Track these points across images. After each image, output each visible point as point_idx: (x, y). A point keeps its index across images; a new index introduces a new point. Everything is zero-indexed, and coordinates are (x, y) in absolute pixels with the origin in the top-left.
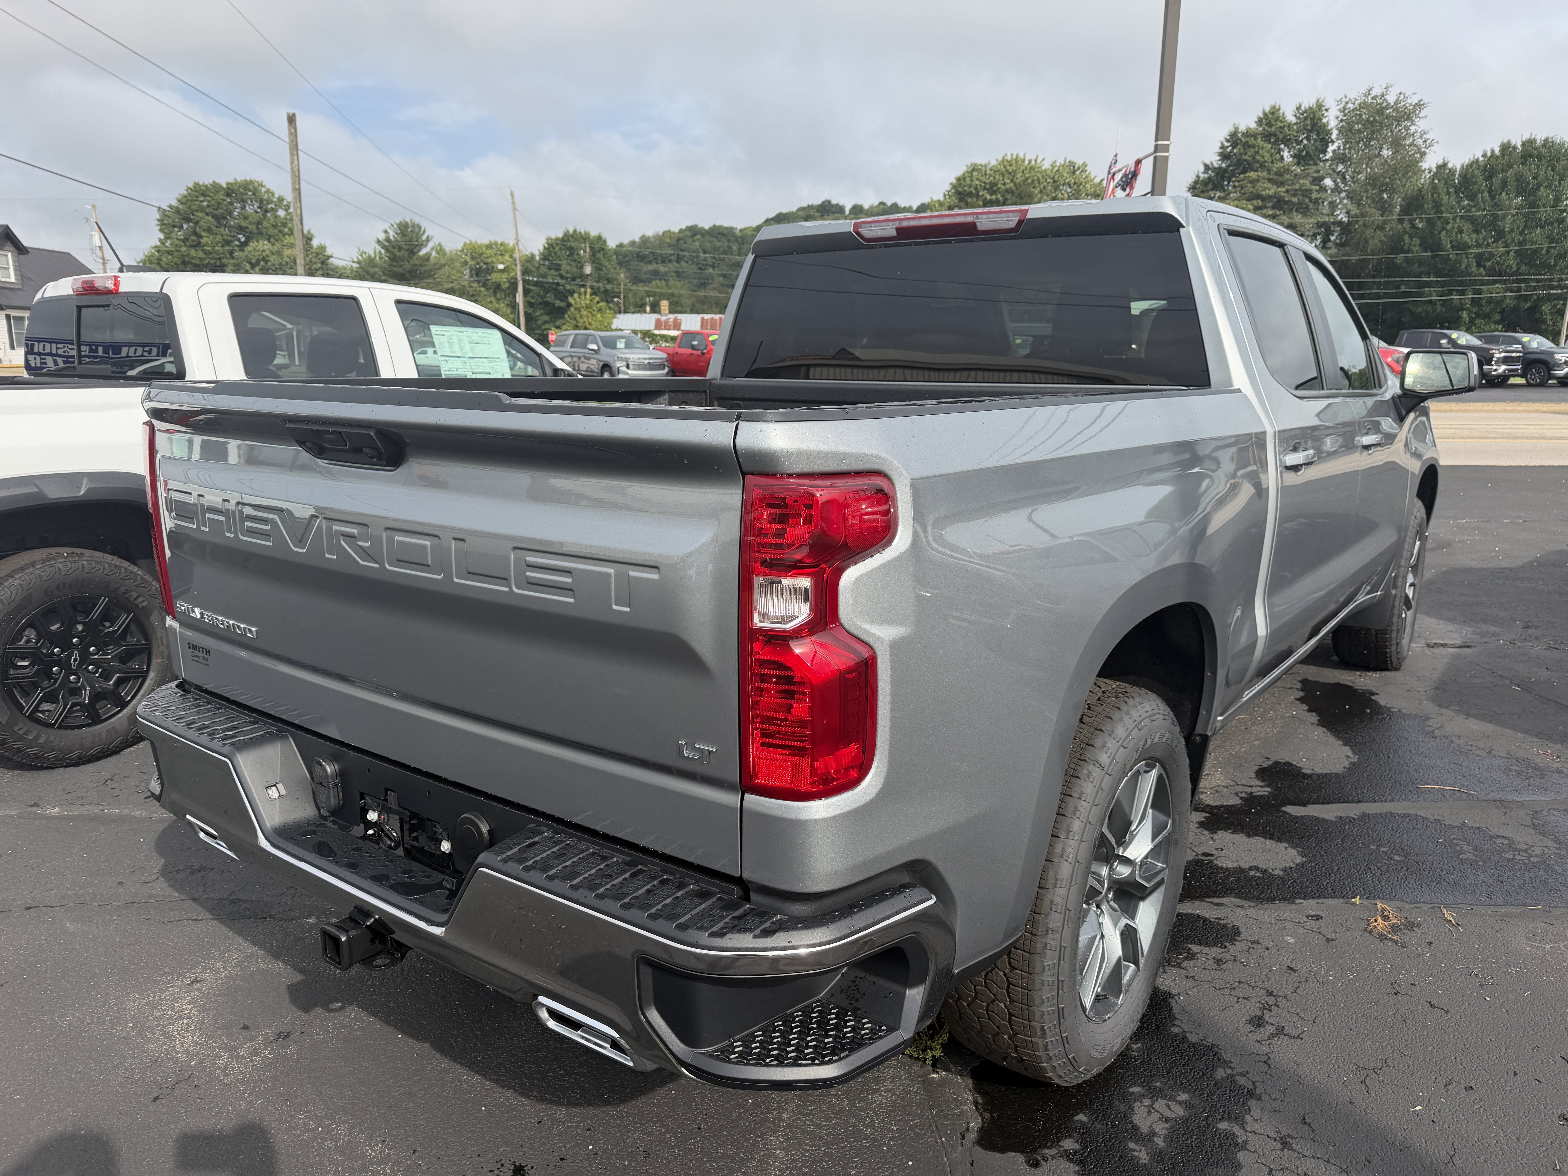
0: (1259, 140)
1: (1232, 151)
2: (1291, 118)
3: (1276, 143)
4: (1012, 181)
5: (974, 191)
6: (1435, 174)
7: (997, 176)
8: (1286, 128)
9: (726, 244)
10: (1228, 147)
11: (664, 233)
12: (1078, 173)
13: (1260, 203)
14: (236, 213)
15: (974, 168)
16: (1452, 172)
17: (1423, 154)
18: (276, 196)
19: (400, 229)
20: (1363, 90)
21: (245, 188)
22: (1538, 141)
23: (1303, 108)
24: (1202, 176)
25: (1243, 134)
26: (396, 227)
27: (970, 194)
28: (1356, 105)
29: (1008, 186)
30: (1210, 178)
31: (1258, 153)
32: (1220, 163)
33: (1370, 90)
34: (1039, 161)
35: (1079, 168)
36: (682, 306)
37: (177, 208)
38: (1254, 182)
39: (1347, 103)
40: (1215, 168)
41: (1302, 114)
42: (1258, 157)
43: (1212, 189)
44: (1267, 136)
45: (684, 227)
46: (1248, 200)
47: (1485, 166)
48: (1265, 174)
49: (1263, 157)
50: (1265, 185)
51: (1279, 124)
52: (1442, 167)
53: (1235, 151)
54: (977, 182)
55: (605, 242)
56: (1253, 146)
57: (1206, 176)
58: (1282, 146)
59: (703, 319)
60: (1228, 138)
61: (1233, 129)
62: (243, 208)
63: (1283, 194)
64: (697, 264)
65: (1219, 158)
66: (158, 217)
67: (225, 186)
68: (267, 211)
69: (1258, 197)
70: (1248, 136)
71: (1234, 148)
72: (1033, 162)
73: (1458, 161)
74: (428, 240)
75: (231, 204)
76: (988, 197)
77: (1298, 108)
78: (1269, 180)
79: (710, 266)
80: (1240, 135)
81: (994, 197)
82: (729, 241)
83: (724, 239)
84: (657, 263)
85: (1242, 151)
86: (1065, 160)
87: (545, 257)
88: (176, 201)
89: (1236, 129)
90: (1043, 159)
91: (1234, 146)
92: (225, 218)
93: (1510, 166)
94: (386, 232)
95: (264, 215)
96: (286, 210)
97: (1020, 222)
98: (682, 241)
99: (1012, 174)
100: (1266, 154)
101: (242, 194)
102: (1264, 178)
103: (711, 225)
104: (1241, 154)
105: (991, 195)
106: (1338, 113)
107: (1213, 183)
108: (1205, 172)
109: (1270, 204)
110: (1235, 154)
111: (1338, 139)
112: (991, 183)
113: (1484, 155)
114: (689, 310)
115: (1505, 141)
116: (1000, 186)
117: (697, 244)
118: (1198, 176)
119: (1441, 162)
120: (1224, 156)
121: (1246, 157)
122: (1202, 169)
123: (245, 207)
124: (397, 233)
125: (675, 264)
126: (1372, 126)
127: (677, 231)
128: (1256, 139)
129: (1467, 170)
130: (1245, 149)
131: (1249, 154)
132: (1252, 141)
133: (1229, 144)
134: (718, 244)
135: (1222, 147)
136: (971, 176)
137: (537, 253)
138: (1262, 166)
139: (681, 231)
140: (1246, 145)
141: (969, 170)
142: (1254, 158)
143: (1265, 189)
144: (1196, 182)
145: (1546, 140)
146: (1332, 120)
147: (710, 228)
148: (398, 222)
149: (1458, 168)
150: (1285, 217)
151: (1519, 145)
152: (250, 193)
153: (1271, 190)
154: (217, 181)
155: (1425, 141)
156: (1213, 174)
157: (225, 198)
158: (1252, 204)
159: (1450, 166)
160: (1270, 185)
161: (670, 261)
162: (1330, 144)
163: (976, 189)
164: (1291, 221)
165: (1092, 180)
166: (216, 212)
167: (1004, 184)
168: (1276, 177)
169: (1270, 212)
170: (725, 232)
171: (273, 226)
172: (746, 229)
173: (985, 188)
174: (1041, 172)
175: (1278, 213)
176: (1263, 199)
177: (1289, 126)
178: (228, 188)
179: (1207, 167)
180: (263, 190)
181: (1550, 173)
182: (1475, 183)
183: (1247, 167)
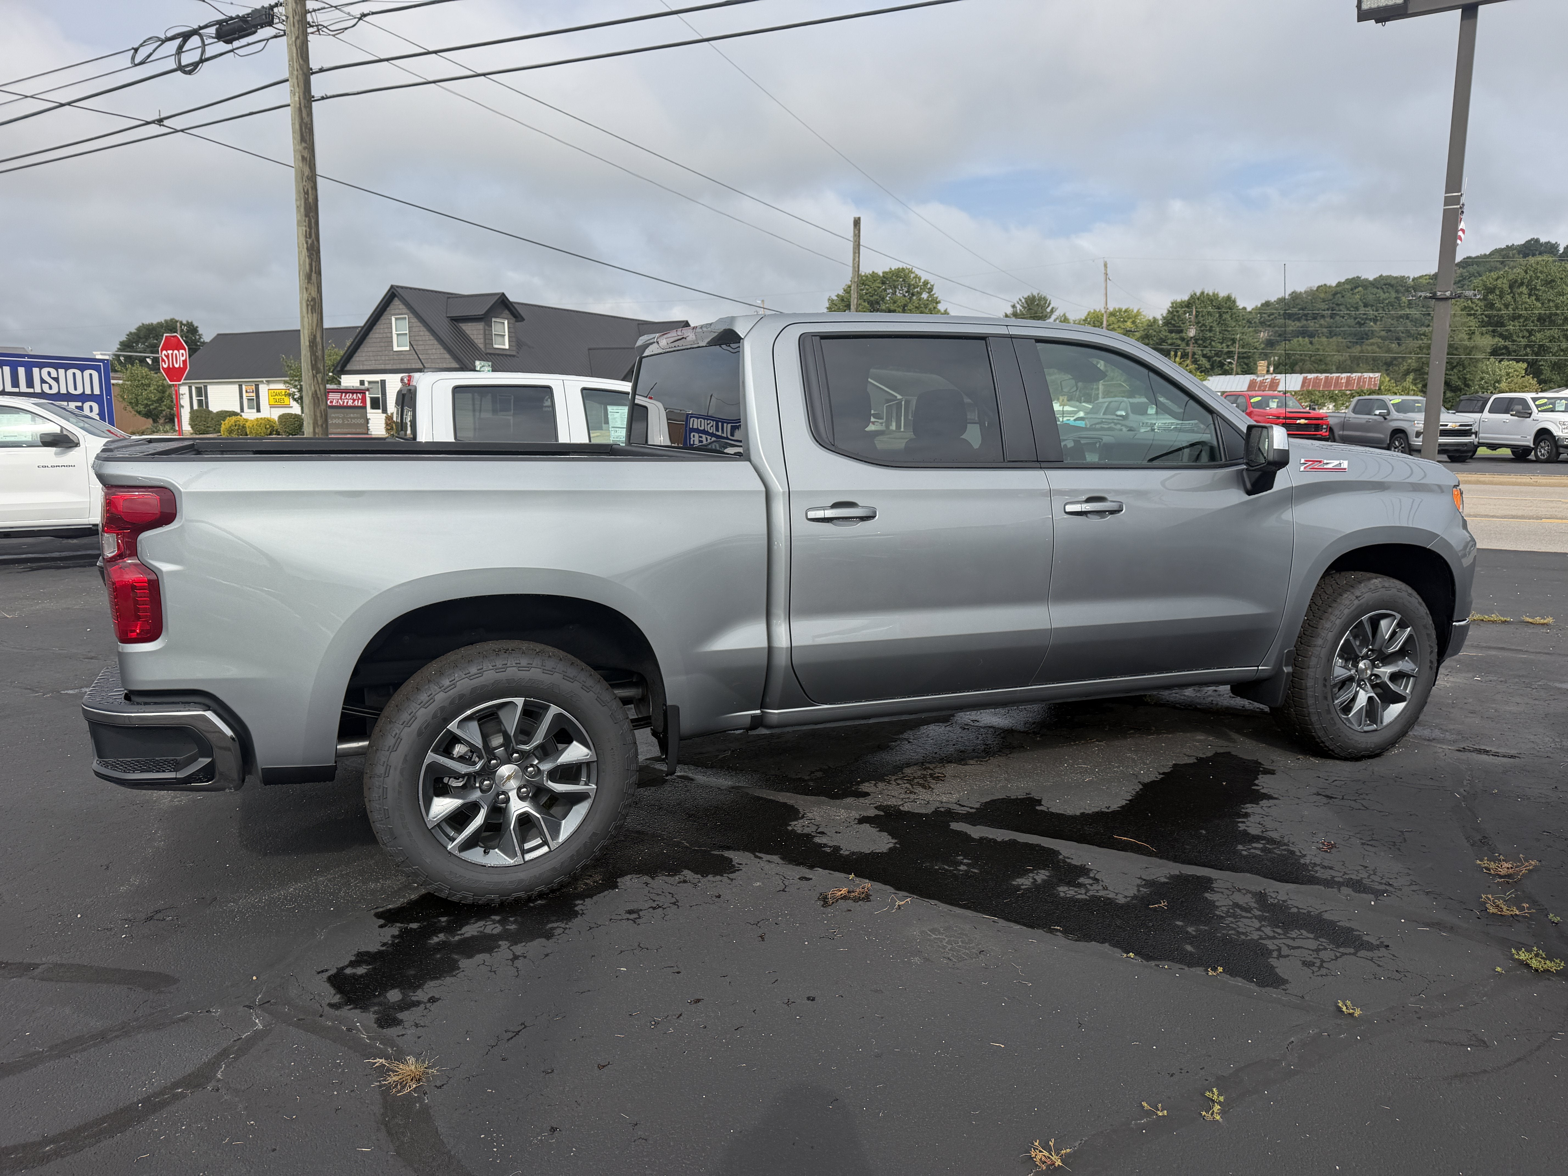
9: (1394, 295)
11: (1319, 287)
14: (888, 298)
18: (922, 280)
19: (1026, 302)
21: (897, 276)
26: (1023, 301)
36: (1326, 364)
37: (843, 297)
45: (1343, 280)
55: (1234, 302)
59: (1305, 379)
62: (894, 293)
64: (1355, 319)
66: (828, 306)
67: (881, 275)
68: (913, 295)
74: (1052, 311)
75: (885, 290)
79: (1370, 320)
82: (1397, 291)
83: (1390, 290)
84: (1307, 320)
87: (1167, 322)
88: (842, 291)
92: (878, 303)
94: (1014, 306)
95: (910, 299)
96: (929, 293)
98: (1339, 295)
101: (894, 281)
103: (1377, 275)
114: (1334, 368)
117: (1358, 296)
123: (896, 292)
124: (1024, 308)
125: (1328, 319)
127: (1334, 284)
134: (1383, 296)
137: (1159, 317)
139: (1339, 284)
147: (1375, 280)
148: (1026, 296)
152: (901, 280)
154: (876, 271)
157: (880, 285)
161: (1323, 316)
166: (871, 299)
170: (1393, 282)
171: (916, 307)
172: (1421, 277)
178: (884, 277)
180: (912, 276)
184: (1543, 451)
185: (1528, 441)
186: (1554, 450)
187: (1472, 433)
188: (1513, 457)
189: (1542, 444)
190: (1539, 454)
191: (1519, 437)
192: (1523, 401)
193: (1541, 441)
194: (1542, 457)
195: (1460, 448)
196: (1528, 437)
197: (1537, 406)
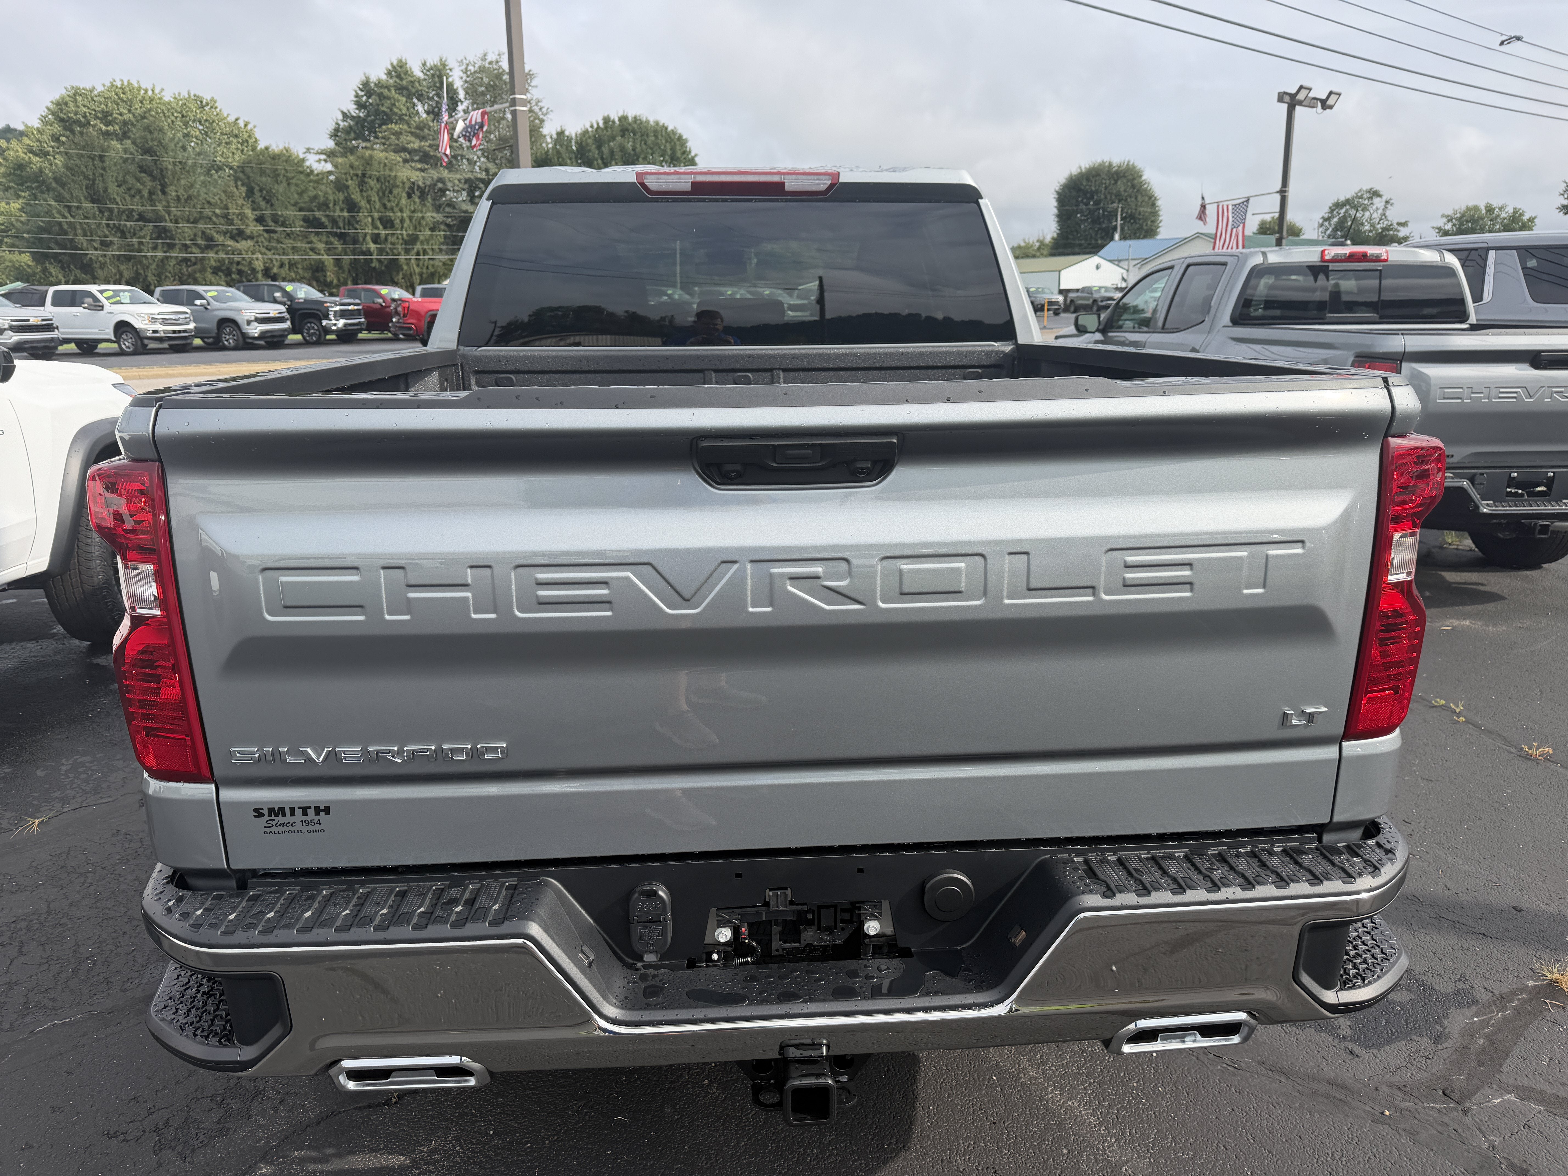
0: (393, 92)
1: (367, 101)
2: (418, 73)
3: (409, 97)
4: (129, 111)
5: (82, 120)
6: (556, 140)
7: (110, 104)
8: (417, 84)
10: (362, 96)
12: (207, 108)
13: (408, 156)
15: (76, 93)
16: (569, 139)
17: (542, 121)
20: (480, 54)
22: (630, 118)
23: (428, 64)
24: (342, 124)
25: (375, 84)
27: (78, 122)
28: (476, 68)
29: (125, 117)
30: (350, 127)
31: (394, 105)
32: (357, 111)
33: (485, 55)
34: (157, 91)
35: (207, 104)
38: (398, 134)
39: (468, 65)
40: (353, 117)
41: (428, 71)
42: (395, 110)
43: (355, 139)
44: (401, 89)
46: (395, 151)
47: (594, 136)
48: (405, 127)
49: (400, 110)
50: (408, 138)
51: (410, 79)
52: (561, 134)
53: (370, 101)
54: (85, 109)
56: (389, 98)
57: (346, 124)
58: (415, 100)
60: (361, 87)
61: (364, 78)
63: (428, 149)
65: (355, 107)
69: (404, 149)
70: (381, 87)
71: (369, 97)
72: (150, 93)
73: (573, 129)
76: (104, 128)
77: (424, 64)
78: (412, 133)
80: (372, 85)
81: (110, 128)
85: (378, 101)
86: (189, 94)
89: (368, 78)
90: (162, 90)
91: (369, 94)
93: (613, 138)
97: (832, 186)
99: (129, 103)
100: (402, 107)
102: (406, 132)
104: (378, 105)
105: (107, 126)
106: (461, 74)
107: (355, 132)
108: (343, 120)
109: (417, 158)
110: (371, 104)
111: (466, 99)
112: (103, 112)
113: (592, 126)
115: (606, 115)
116: (115, 115)
118: (337, 124)
119: (559, 130)
120: (360, 105)
121: (384, 109)
122: (340, 117)
126: (494, 90)
128: (389, 90)
129: (581, 139)
130: (380, 100)
131: (386, 104)
132: (386, 92)
133: (363, 93)
135: (357, 96)
136: (75, 101)
138: (401, 119)
140: (381, 96)
141: (71, 94)
142: (391, 110)
143: (410, 142)
144: (337, 130)
145: (635, 117)
146: (457, 79)
149: (574, 135)
150: (433, 172)
151: (616, 120)
153: (416, 144)
155: (541, 109)
156: (352, 123)
158: (400, 157)
159: (567, 133)
160: (413, 139)
162: (459, 104)
163: (85, 117)
164: (440, 176)
165: (225, 118)
167: (121, 114)
168: (418, 131)
169: (419, 166)
173: (96, 118)
174: (164, 105)
175: (426, 167)
176: (410, 152)
177: (419, 82)
179: (345, 116)
181: (644, 147)
182: (590, 151)
183: (387, 118)
184: (127, 343)
185: (108, 334)
186: (139, 342)
187: (54, 328)
188: (79, 351)
189: (124, 336)
190: (124, 347)
191: (97, 331)
192: (89, 294)
193: (122, 334)
194: (128, 350)
195: (48, 344)
196: (107, 331)
197: (107, 299)
